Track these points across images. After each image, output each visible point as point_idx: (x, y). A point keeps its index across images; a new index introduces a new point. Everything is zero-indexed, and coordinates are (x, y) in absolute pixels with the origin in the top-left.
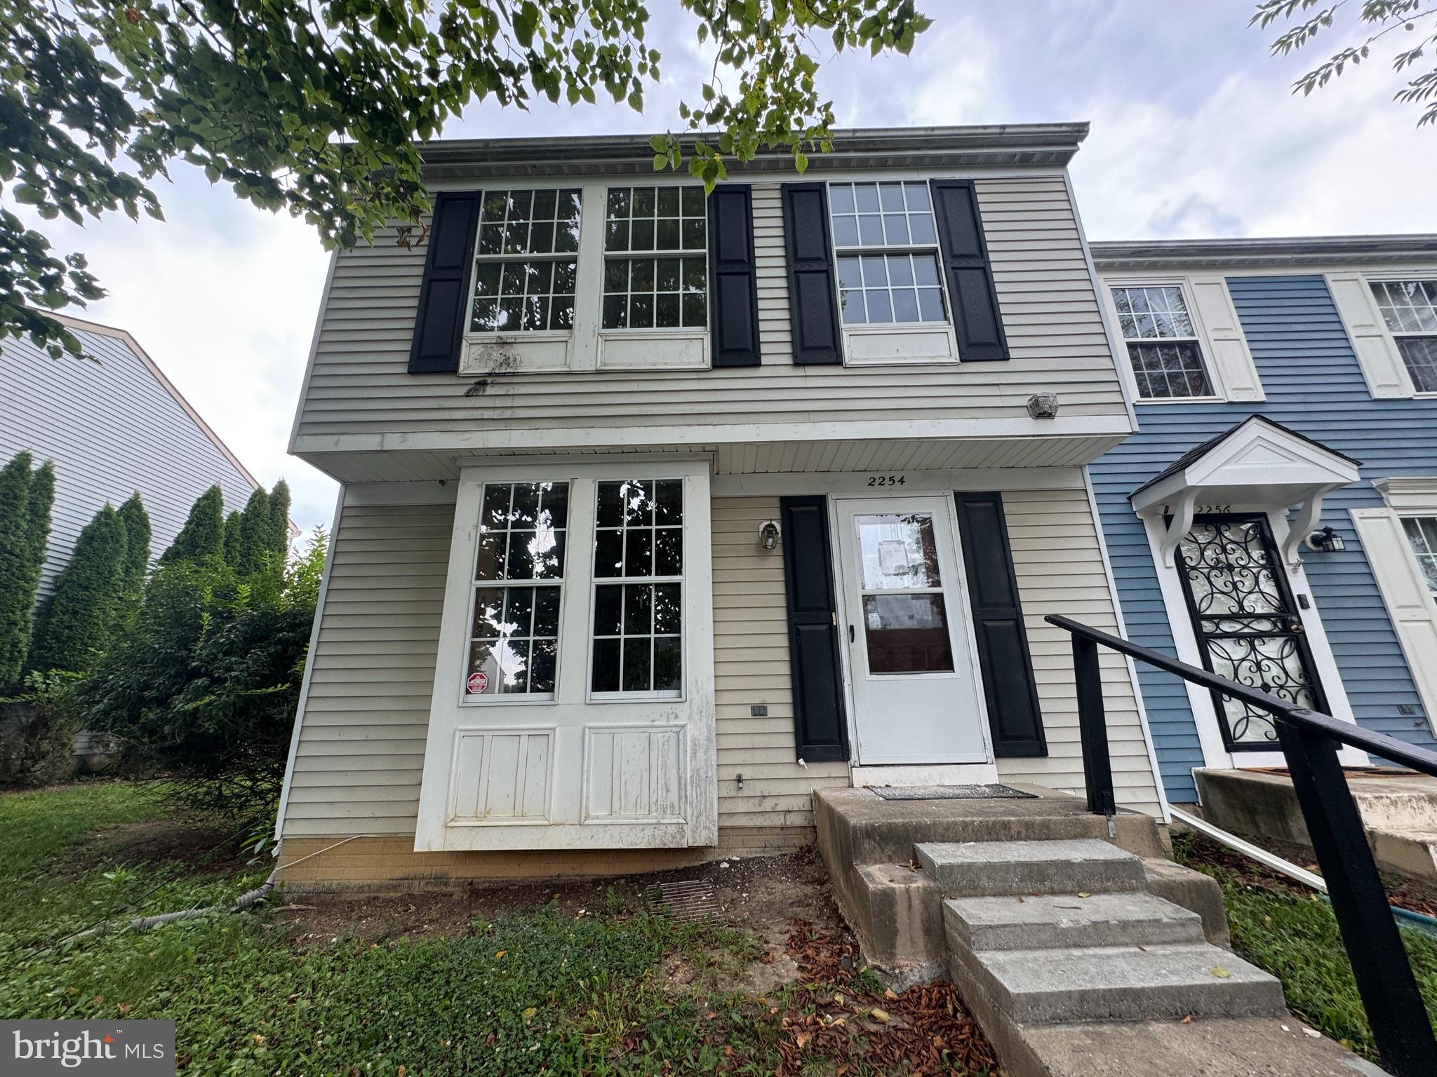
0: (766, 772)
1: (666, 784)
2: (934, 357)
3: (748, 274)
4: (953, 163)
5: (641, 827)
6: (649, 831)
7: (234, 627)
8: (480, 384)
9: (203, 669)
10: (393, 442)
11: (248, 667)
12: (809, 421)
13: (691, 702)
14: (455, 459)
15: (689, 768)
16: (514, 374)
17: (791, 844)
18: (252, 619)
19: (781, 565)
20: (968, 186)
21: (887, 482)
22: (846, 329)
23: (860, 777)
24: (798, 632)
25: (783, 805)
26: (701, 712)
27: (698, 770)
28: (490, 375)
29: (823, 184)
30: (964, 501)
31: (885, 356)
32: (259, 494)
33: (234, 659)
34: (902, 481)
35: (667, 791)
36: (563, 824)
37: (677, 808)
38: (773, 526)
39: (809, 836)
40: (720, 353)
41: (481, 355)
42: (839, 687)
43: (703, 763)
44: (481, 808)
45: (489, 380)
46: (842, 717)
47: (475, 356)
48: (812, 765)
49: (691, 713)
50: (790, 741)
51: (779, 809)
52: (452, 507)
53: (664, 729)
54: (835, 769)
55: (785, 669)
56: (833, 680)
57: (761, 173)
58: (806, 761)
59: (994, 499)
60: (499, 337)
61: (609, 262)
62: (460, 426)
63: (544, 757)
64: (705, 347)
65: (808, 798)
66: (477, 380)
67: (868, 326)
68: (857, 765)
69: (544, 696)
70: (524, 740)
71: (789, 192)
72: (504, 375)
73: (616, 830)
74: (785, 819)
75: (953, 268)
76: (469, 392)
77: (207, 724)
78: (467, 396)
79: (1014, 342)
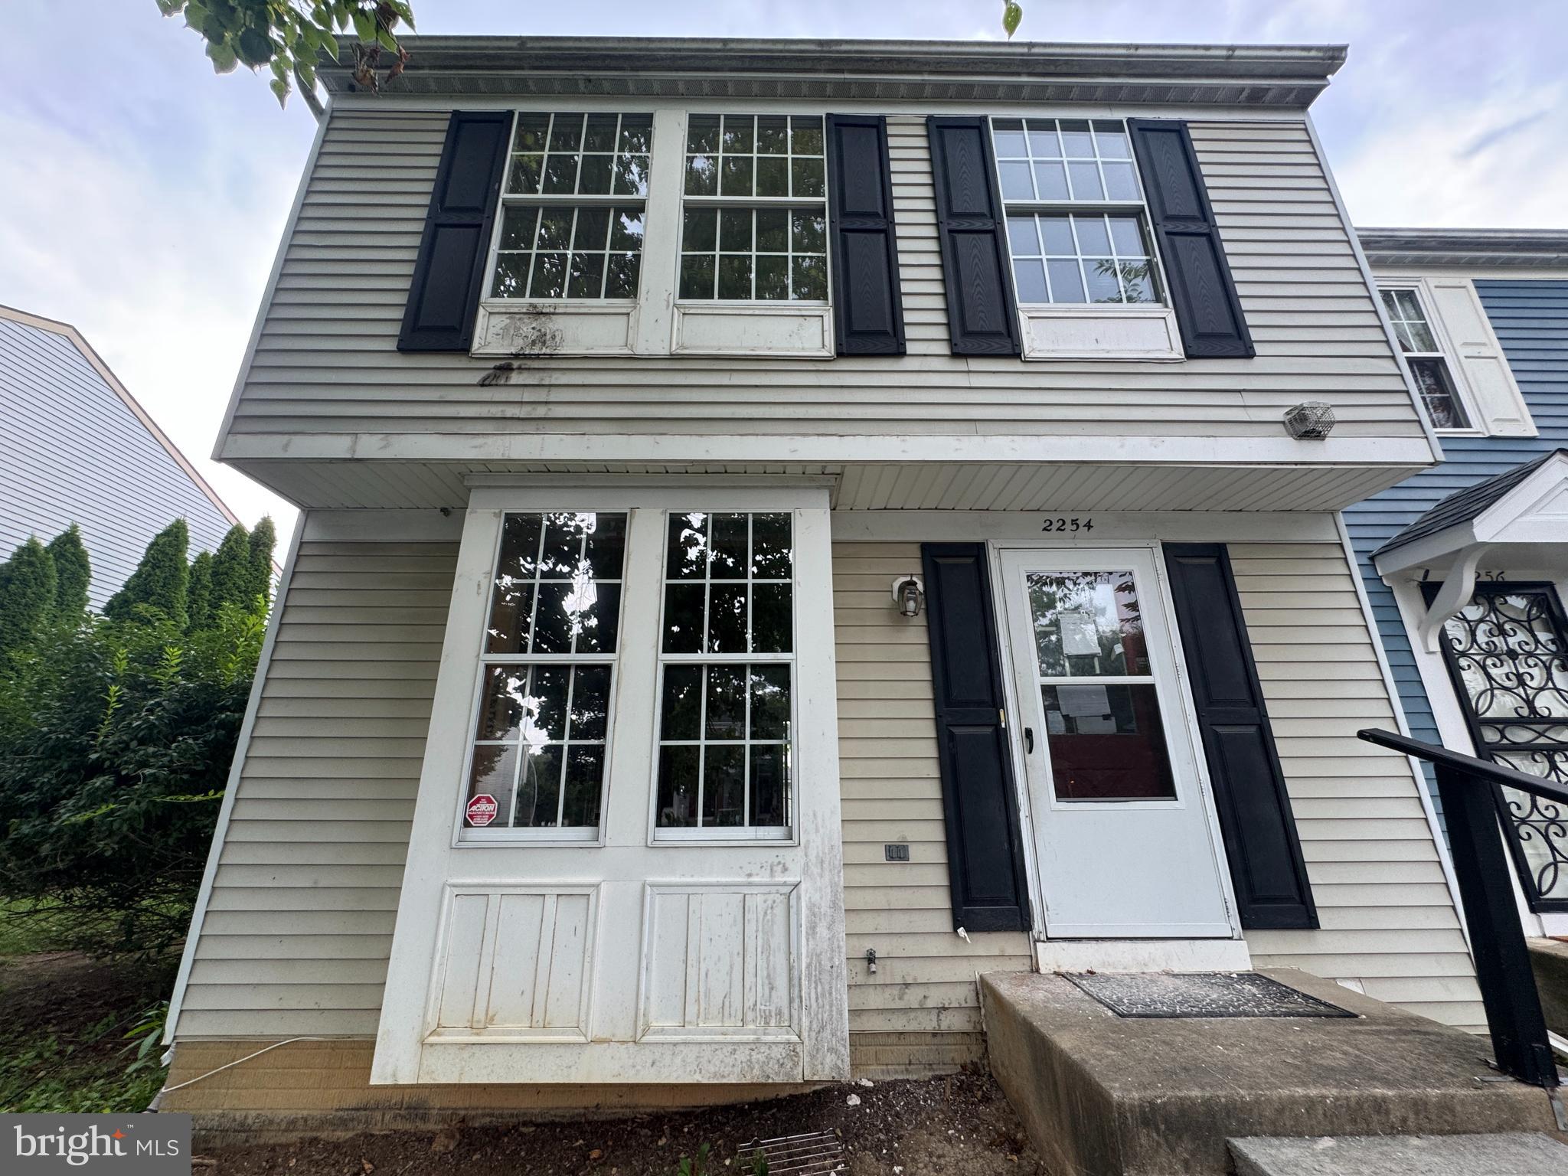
0: (912, 947)
1: (768, 976)
2: (1148, 351)
3: (884, 231)
4: (1160, 98)
5: (730, 1048)
6: (742, 1055)
7: (159, 704)
8: (503, 368)
9: (107, 763)
10: (370, 446)
11: (171, 761)
12: (977, 434)
13: (806, 847)
14: (462, 476)
15: (804, 951)
16: (552, 357)
17: (947, 1060)
18: (185, 692)
19: (924, 638)
20: (1179, 130)
21: (1068, 526)
22: (1024, 311)
23: (1050, 957)
24: (952, 737)
25: (935, 998)
26: (822, 862)
27: (818, 956)
28: (516, 356)
29: (983, 119)
30: (1174, 553)
31: (1080, 347)
32: (237, 532)
33: (151, 750)
34: (1089, 526)
35: (772, 989)
36: (609, 1041)
37: (786, 1016)
38: (915, 584)
39: (974, 1048)
40: (847, 336)
41: (506, 329)
42: (1013, 818)
43: (825, 945)
44: (480, 1014)
45: (516, 364)
46: (1018, 862)
47: (497, 330)
48: (977, 936)
49: (806, 865)
50: (942, 900)
51: (930, 1004)
52: (454, 546)
53: (767, 889)
54: (1009, 943)
55: (933, 790)
56: (1003, 808)
57: (899, 103)
58: (967, 931)
59: (1218, 553)
60: (531, 305)
61: (689, 210)
62: (469, 427)
63: (580, 931)
64: (826, 327)
65: (972, 987)
66: (498, 363)
67: (1052, 307)
68: (1043, 937)
69: (582, 832)
70: (550, 902)
71: (936, 129)
72: (538, 357)
73: (691, 1053)
74: (939, 1020)
75: (1167, 233)
76: (485, 379)
77: (101, 844)
78: (482, 385)
79: (1255, 334)
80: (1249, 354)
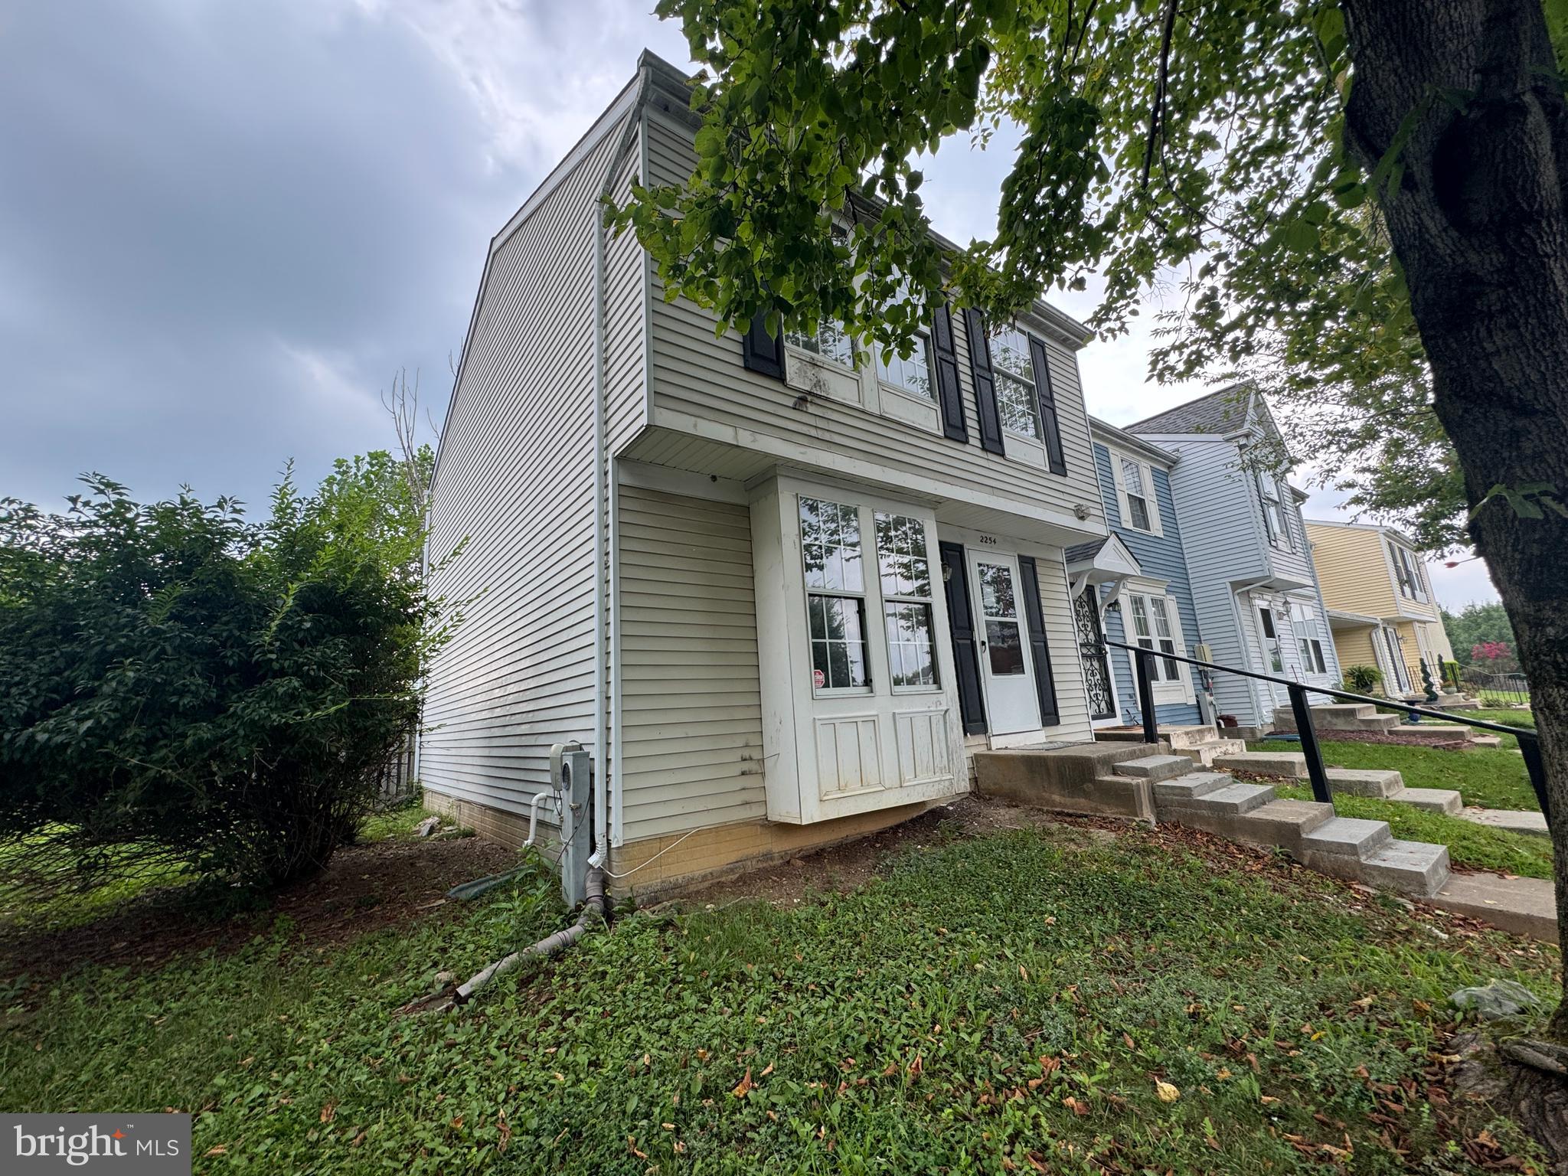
2: (1040, 465)
3: (954, 365)
5: (932, 784)
8: (803, 400)
10: (745, 439)
13: (947, 693)
14: (774, 466)
16: (826, 399)
20: (1043, 346)
21: (988, 542)
22: (1004, 431)
23: (994, 743)
24: (957, 645)
26: (952, 700)
27: (955, 741)
28: (808, 393)
30: (1021, 561)
34: (995, 542)
36: (891, 789)
37: (947, 768)
40: (946, 427)
41: (800, 370)
42: (979, 684)
43: (957, 737)
45: (809, 398)
46: (982, 704)
47: (796, 370)
48: (967, 736)
49: (947, 701)
53: (936, 713)
56: (976, 679)
59: (1033, 562)
60: (811, 357)
62: (795, 438)
63: (874, 738)
64: (940, 420)
66: (801, 395)
68: (991, 735)
70: (860, 725)
72: (819, 396)
73: (920, 788)
75: (1042, 404)
76: (796, 405)
78: (795, 409)
79: (1068, 466)
80: (1065, 475)
